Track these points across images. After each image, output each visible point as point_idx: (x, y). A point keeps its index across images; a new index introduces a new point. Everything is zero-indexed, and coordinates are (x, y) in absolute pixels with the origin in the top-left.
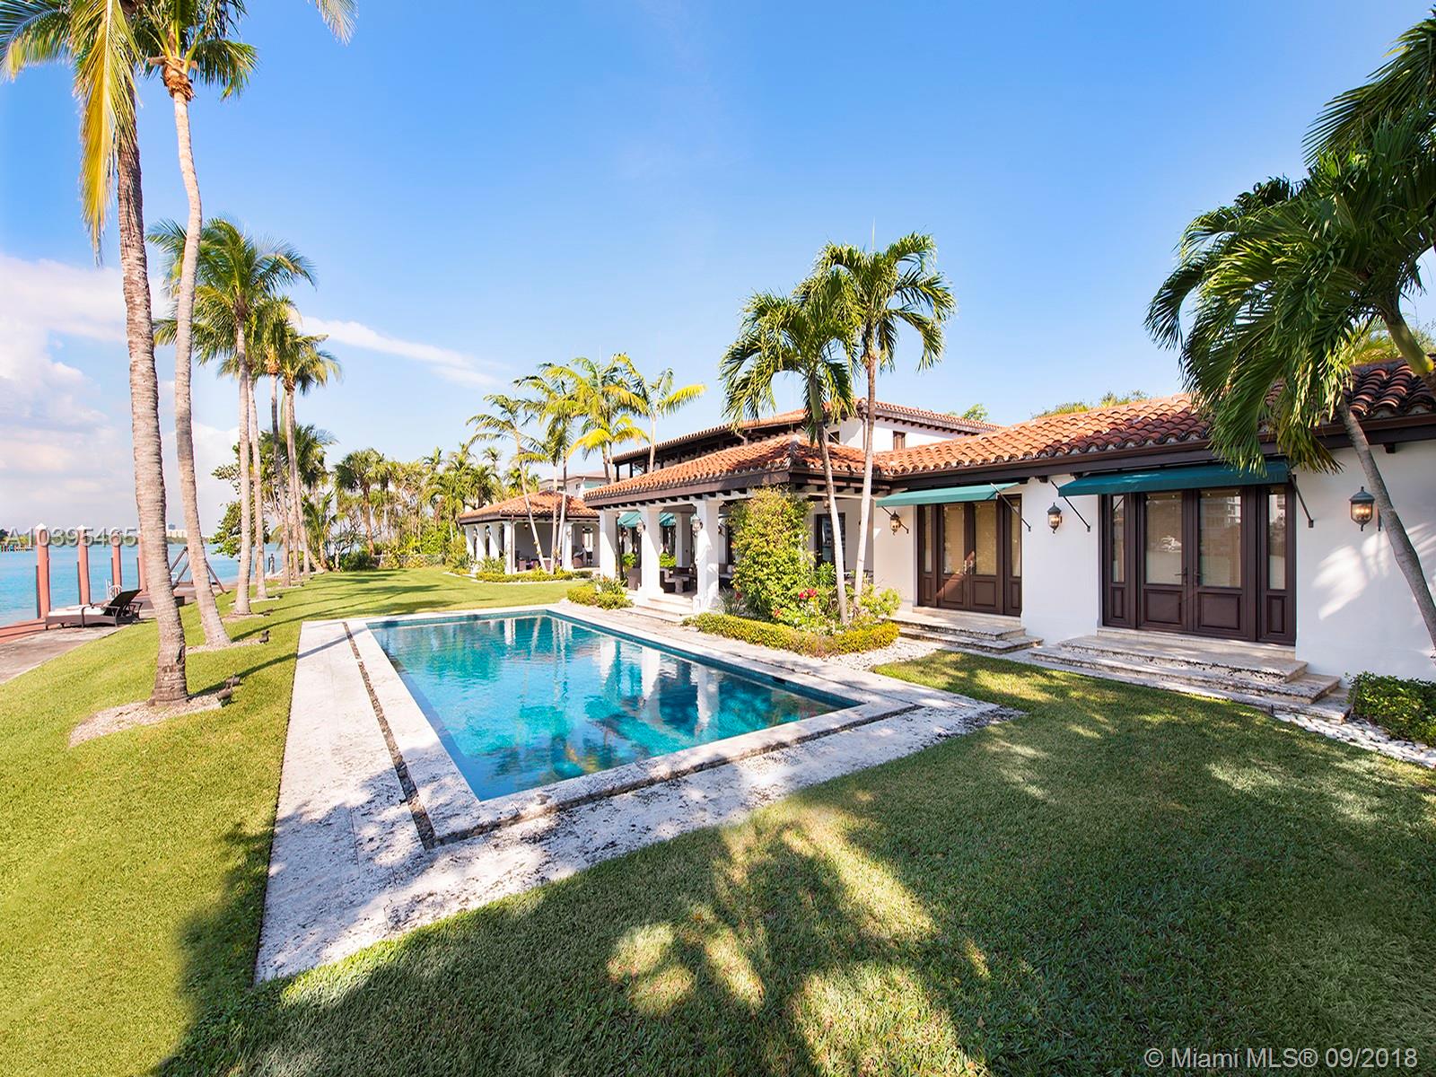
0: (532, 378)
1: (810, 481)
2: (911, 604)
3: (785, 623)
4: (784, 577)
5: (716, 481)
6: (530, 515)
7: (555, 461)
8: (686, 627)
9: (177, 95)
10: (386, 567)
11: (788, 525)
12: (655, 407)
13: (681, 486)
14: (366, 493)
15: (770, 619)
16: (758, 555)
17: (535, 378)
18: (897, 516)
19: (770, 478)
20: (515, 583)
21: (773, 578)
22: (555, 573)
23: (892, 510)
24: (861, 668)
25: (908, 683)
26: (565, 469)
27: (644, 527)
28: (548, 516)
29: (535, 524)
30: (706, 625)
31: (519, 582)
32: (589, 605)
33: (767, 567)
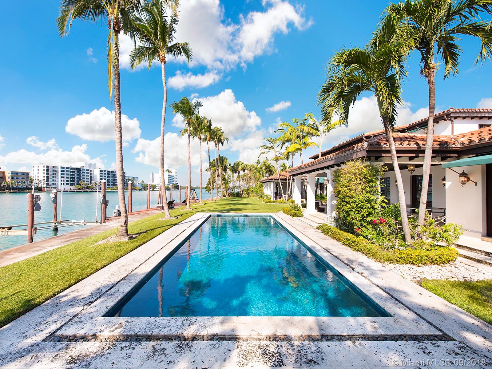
0: (280, 130)
1: (383, 155)
2: (480, 235)
3: (364, 237)
4: (363, 210)
5: (332, 160)
6: (279, 179)
7: (287, 159)
8: (317, 230)
9: (162, 62)
10: (244, 196)
11: (364, 180)
12: (322, 132)
13: (318, 164)
14: (239, 174)
15: (353, 232)
16: (345, 197)
17: (281, 129)
18: (466, 174)
19: (357, 155)
20: (274, 204)
21: (354, 210)
22: (288, 201)
23: (460, 170)
24: (410, 278)
25: (450, 304)
26: (292, 162)
27: (308, 183)
28: (285, 180)
29: (281, 183)
30: (325, 230)
31: (275, 204)
32: (287, 214)
33: (350, 204)
